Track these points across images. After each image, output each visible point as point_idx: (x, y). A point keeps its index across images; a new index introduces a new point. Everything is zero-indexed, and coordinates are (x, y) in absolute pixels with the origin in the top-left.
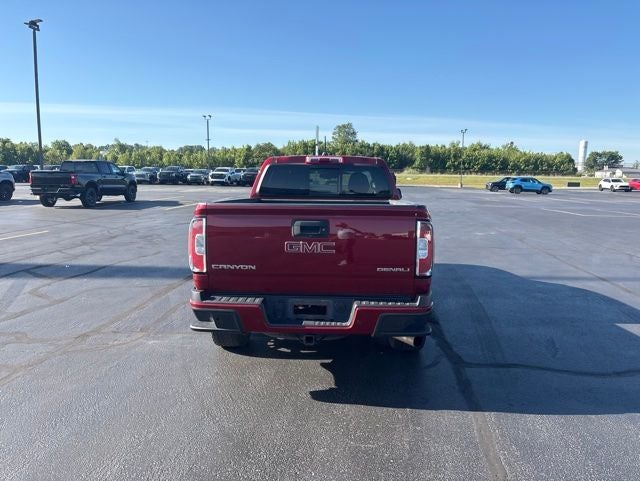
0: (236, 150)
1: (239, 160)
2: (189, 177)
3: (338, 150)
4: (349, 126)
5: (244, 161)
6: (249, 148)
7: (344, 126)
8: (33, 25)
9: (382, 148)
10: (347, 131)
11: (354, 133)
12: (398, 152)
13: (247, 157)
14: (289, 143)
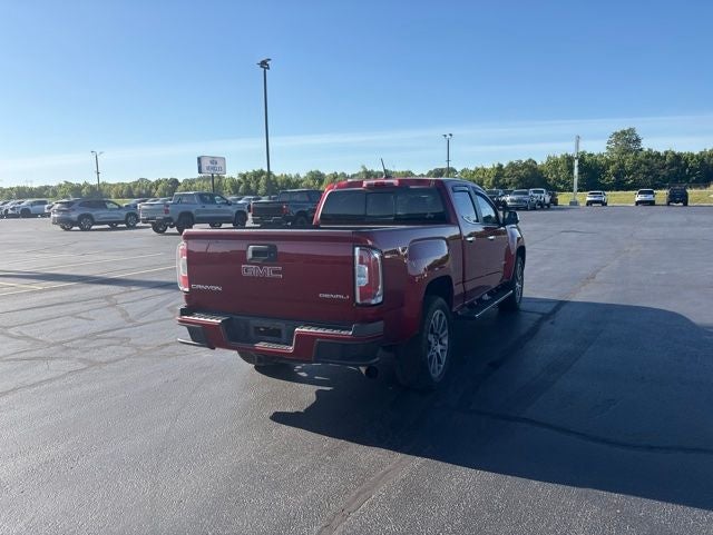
0: (485, 170)
1: (488, 181)
3: (614, 163)
4: (631, 131)
5: (494, 182)
6: (500, 167)
7: (623, 133)
9: (678, 157)
10: (627, 139)
11: (638, 141)
12: (702, 161)
13: (497, 177)
14: (549, 157)
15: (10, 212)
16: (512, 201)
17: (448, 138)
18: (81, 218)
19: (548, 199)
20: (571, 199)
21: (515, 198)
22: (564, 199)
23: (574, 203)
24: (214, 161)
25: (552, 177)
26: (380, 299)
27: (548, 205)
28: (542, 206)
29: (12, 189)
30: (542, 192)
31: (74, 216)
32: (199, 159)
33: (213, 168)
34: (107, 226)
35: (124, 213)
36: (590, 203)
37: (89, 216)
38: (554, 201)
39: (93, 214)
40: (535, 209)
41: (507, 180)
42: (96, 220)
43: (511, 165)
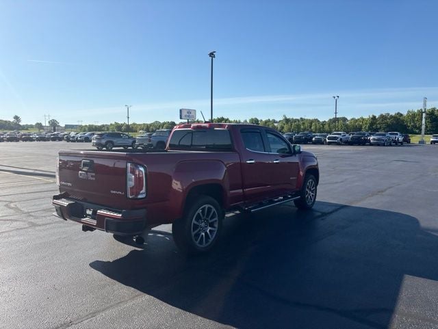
0: (363, 119)
1: (365, 127)
2: (314, 139)
5: (369, 127)
6: (374, 117)
8: (212, 55)
13: (372, 124)
14: (409, 112)
15: (79, 139)
16: (374, 139)
17: (336, 99)
18: (107, 143)
19: (401, 139)
20: (419, 140)
21: (376, 137)
22: (415, 139)
23: (422, 142)
24: (189, 112)
25: (410, 125)
26: (144, 196)
27: (402, 143)
28: (397, 143)
29: (86, 126)
30: (397, 134)
31: (103, 142)
32: (181, 111)
33: (189, 116)
34: (122, 148)
35: (131, 141)
36: (433, 142)
37: (112, 142)
38: (407, 140)
39: (114, 141)
40: (391, 145)
41: (379, 126)
42: (115, 144)
43: (382, 116)
